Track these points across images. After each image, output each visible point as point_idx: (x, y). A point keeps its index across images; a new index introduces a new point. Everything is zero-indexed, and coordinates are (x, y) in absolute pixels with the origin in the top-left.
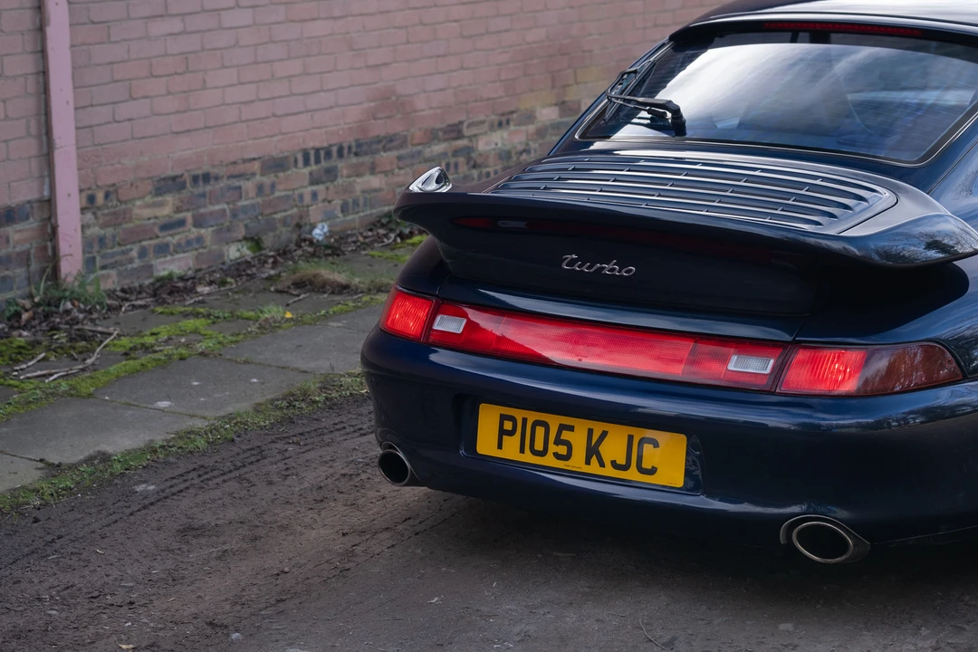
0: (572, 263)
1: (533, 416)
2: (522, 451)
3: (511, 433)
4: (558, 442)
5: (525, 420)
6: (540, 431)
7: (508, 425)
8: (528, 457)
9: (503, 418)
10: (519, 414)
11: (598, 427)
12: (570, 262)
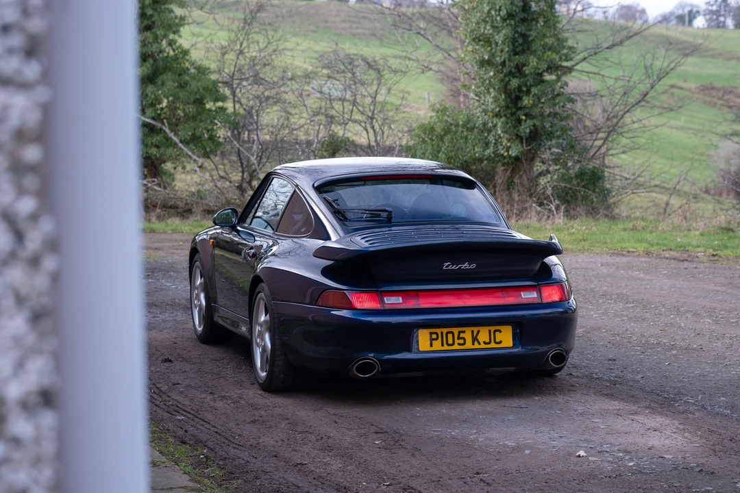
0: (448, 266)
1: (445, 331)
2: (443, 345)
3: (437, 339)
4: (459, 338)
5: (442, 333)
6: (450, 336)
7: (434, 336)
8: (446, 347)
9: (431, 334)
10: (439, 331)
11: (475, 329)
12: (447, 266)
